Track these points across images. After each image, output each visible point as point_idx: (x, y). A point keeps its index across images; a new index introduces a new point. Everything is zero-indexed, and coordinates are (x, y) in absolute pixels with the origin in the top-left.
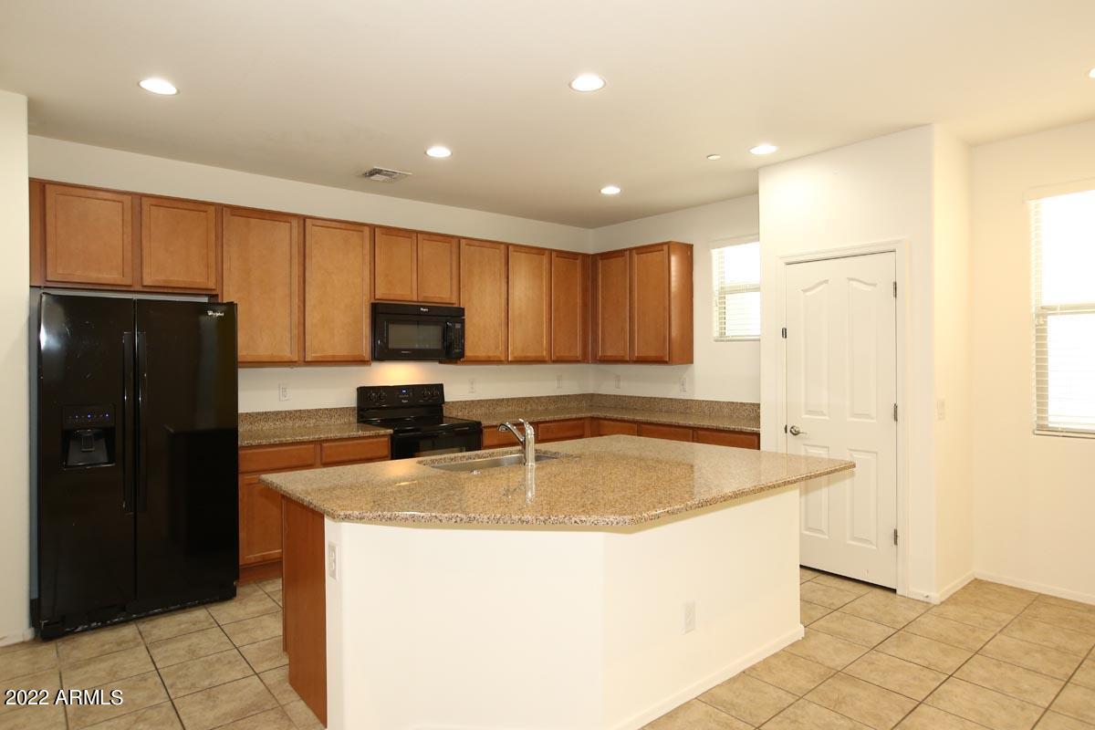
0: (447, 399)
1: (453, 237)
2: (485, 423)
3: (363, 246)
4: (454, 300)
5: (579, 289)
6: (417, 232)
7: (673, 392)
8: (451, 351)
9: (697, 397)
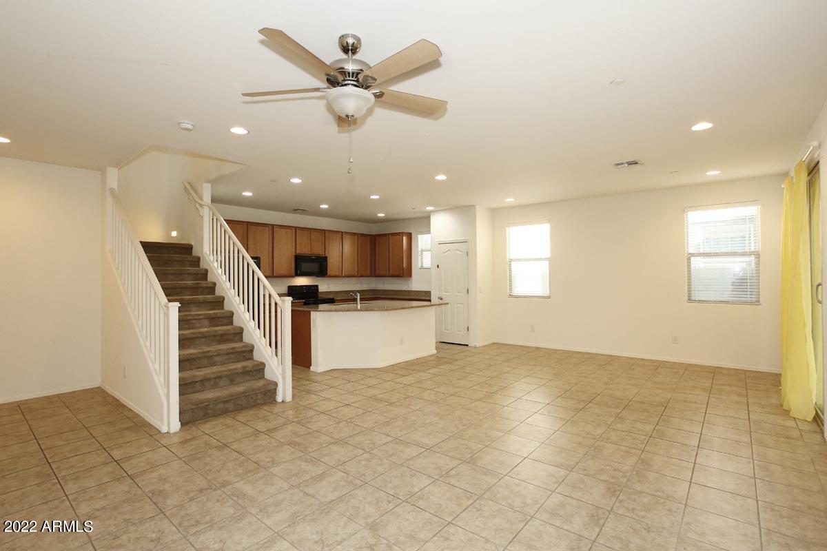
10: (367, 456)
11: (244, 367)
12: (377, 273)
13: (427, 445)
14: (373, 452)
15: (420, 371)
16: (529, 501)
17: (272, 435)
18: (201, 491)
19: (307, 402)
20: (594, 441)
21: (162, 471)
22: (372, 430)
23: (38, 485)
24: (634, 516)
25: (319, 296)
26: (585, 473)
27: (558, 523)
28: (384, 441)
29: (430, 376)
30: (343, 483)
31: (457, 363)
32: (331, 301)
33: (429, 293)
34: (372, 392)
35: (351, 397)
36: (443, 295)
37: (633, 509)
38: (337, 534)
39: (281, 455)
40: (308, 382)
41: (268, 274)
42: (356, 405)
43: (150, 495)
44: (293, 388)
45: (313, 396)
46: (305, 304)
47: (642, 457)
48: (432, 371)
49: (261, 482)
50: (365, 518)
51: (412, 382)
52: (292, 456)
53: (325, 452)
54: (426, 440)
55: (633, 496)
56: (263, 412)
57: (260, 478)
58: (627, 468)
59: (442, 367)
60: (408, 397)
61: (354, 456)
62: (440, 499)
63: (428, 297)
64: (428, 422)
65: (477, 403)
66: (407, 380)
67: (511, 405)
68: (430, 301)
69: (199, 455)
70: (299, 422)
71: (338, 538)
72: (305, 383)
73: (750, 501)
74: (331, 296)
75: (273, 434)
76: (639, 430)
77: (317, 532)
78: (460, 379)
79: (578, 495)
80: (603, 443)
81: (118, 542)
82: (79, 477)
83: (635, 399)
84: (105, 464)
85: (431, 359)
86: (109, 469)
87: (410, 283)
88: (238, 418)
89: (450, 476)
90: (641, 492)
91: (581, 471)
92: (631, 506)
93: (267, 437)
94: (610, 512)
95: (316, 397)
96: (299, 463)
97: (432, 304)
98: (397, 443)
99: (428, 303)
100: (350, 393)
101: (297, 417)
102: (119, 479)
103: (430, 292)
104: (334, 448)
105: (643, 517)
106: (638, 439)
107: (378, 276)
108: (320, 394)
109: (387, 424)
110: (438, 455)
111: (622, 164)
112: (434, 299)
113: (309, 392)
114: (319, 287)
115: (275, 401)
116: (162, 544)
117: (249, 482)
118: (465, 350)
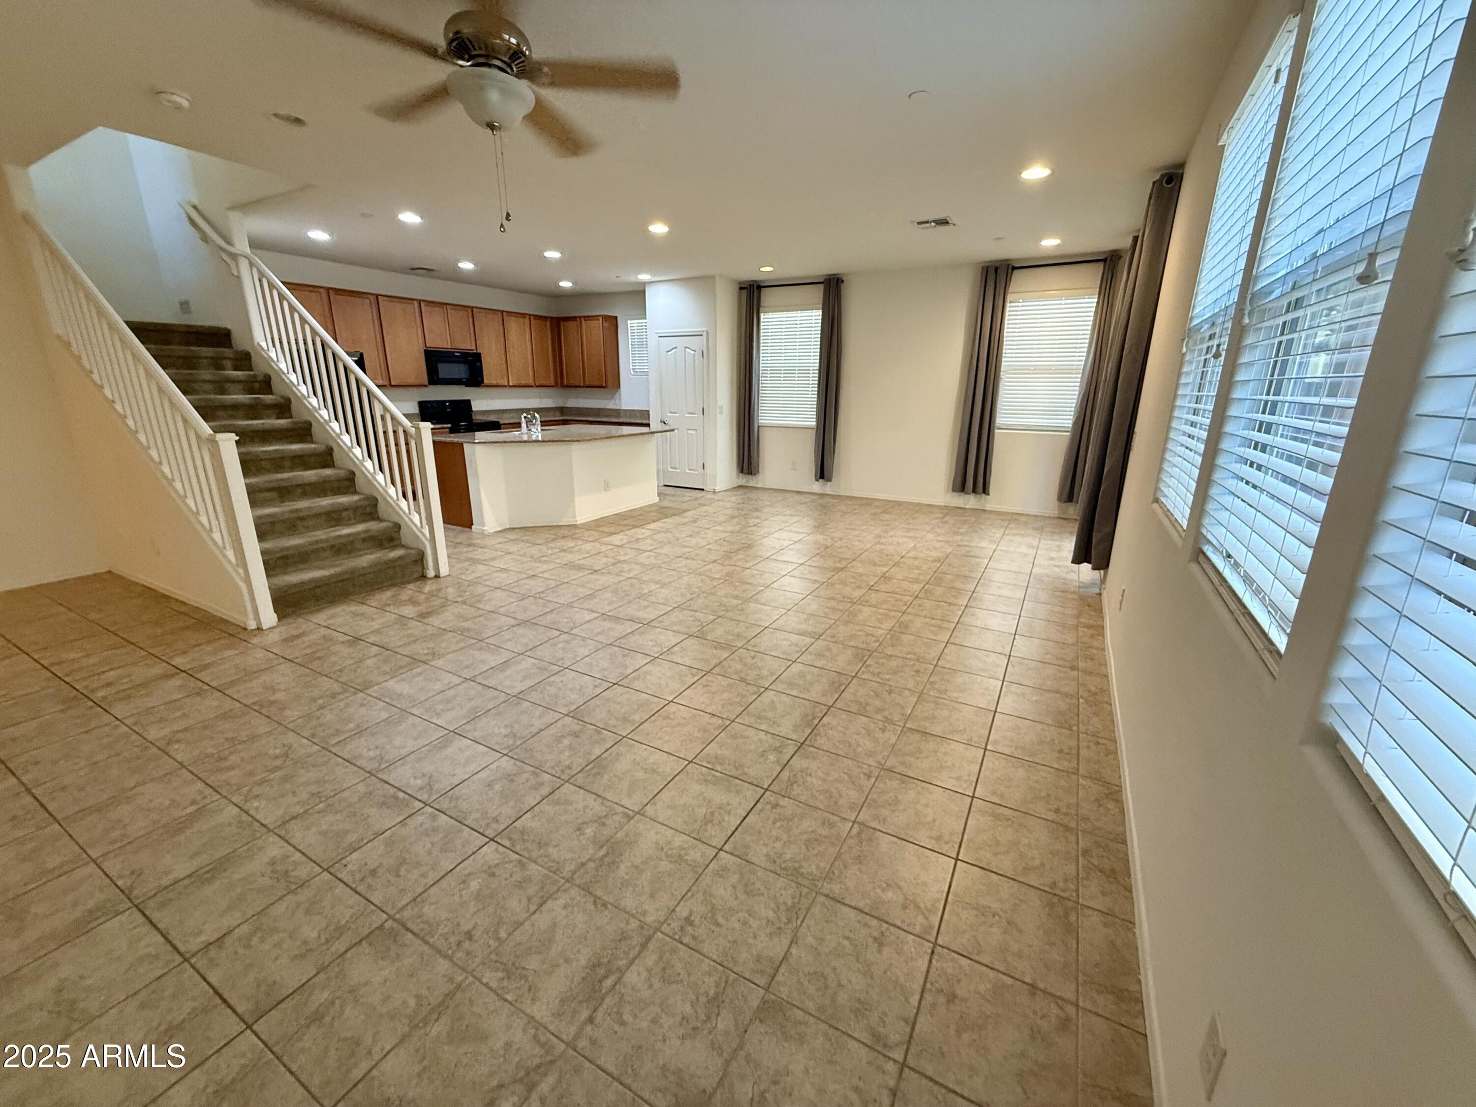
0: (474, 409)
1: (469, 307)
2: (501, 422)
3: (415, 320)
4: (473, 347)
5: (550, 341)
6: (446, 304)
7: (611, 405)
8: (475, 379)
9: (624, 408)
10: (565, 637)
11: (367, 531)
12: (565, 382)
13: (645, 619)
14: (573, 632)
15: (634, 527)
16: (765, 672)
17: (426, 621)
18: (333, 696)
19: (475, 575)
20: (850, 605)
21: (266, 678)
22: (570, 605)
23: (62, 711)
24: (878, 680)
25: (474, 417)
26: (833, 640)
27: (794, 693)
28: (587, 619)
29: (648, 533)
30: (535, 671)
31: (688, 514)
32: (494, 426)
33: (646, 414)
34: (569, 557)
35: (538, 565)
36: (669, 417)
37: (879, 673)
38: (532, 726)
39: (443, 645)
40: (470, 549)
41: (381, 383)
42: (546, 575)
43: (256, 708)
44: (449, 557)
45: (481, 567)
46: (452, 431)
47: (901, 620)
48: (653, 526)
49: (420, 678)
50: (565, 706)
51: (625, 541)
52: (462, 645)
53: (507, 637)
54: (641, 614)
55: (882, 661)
56: (409, 591)
57: (419, 674)
58: (881, 631)
59: (665, 520)
60: (619, 562)
61: (546, 639)
62: (660, 678)
63: (645, 419)
64: (646, 591)
65: (711, 566)
66: (617, 539)
67: (757, 567)
68: (648, 425)
69: (318, 655)
70: (464, 603)
71: (534, 730)
72: (465, 550)
73: (1002, 657)
74: (493, 418)
75: (430, 619)
76: (905, 591)
77: (506, 726)
78: (690, 536)
79: (820, 663)
80: (859, 607)
81: (228, 764)
82: (130, 697)
83: (909, 555)
84: (167, 677)
85: (653, 509)
86: (176, 682)
87: (617, 396)
88: (368, 602)
89: (672, 653)
90: (891, 656)
91: (829, 639)
92: (876, 671)
93: (419, 624)
94: (853, 677)
95: (486, 568)
96: (471, 652)
97: (652, 430)
98: (605, 619)
99: (645, 430)
100: (538, 560)
101: (461, 596)
102: (198, 694)
103: (648, 412)
104: (520, 631)
105: (889, 680)
106: (901, 600)
107: (568, 386)
108: (492, 564)
109: (591, 596)
110: (659, 630)
111: (927, 222)
112: (655, 425)
113: (474, 561)
114: (473, 403)
115: (423, 577)
116: (293, 759)
117: (404, 680)
118: (700, 495)
